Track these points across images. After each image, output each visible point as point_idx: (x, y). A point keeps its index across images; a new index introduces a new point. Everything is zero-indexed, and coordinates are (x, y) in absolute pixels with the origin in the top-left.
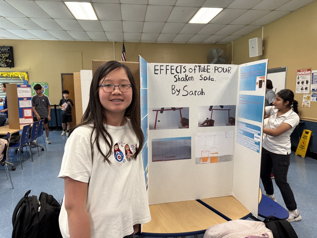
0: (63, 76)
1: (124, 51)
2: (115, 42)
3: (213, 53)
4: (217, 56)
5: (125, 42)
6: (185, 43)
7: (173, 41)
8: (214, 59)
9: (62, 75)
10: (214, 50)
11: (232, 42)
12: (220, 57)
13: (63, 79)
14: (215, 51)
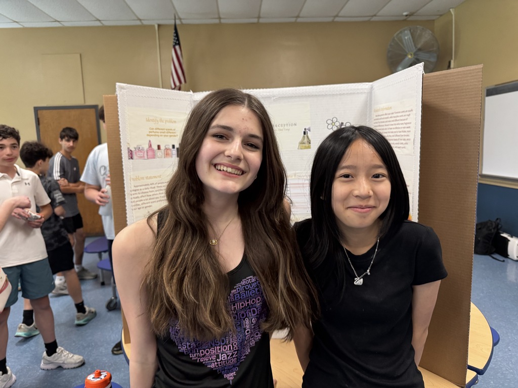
0: (39, 112)
1: (176, 44)
2: (159, 26)
3: (404, 41)
4: (414, 48)
5: (182, 24)
6: (330, 19)
7: (301, 15)
8: (406, 56)
9: (37, 110)
10: (406, 32)
11: (451, 10)
12: (420, 50)
13: (38, 119)
14: (407, 37)
